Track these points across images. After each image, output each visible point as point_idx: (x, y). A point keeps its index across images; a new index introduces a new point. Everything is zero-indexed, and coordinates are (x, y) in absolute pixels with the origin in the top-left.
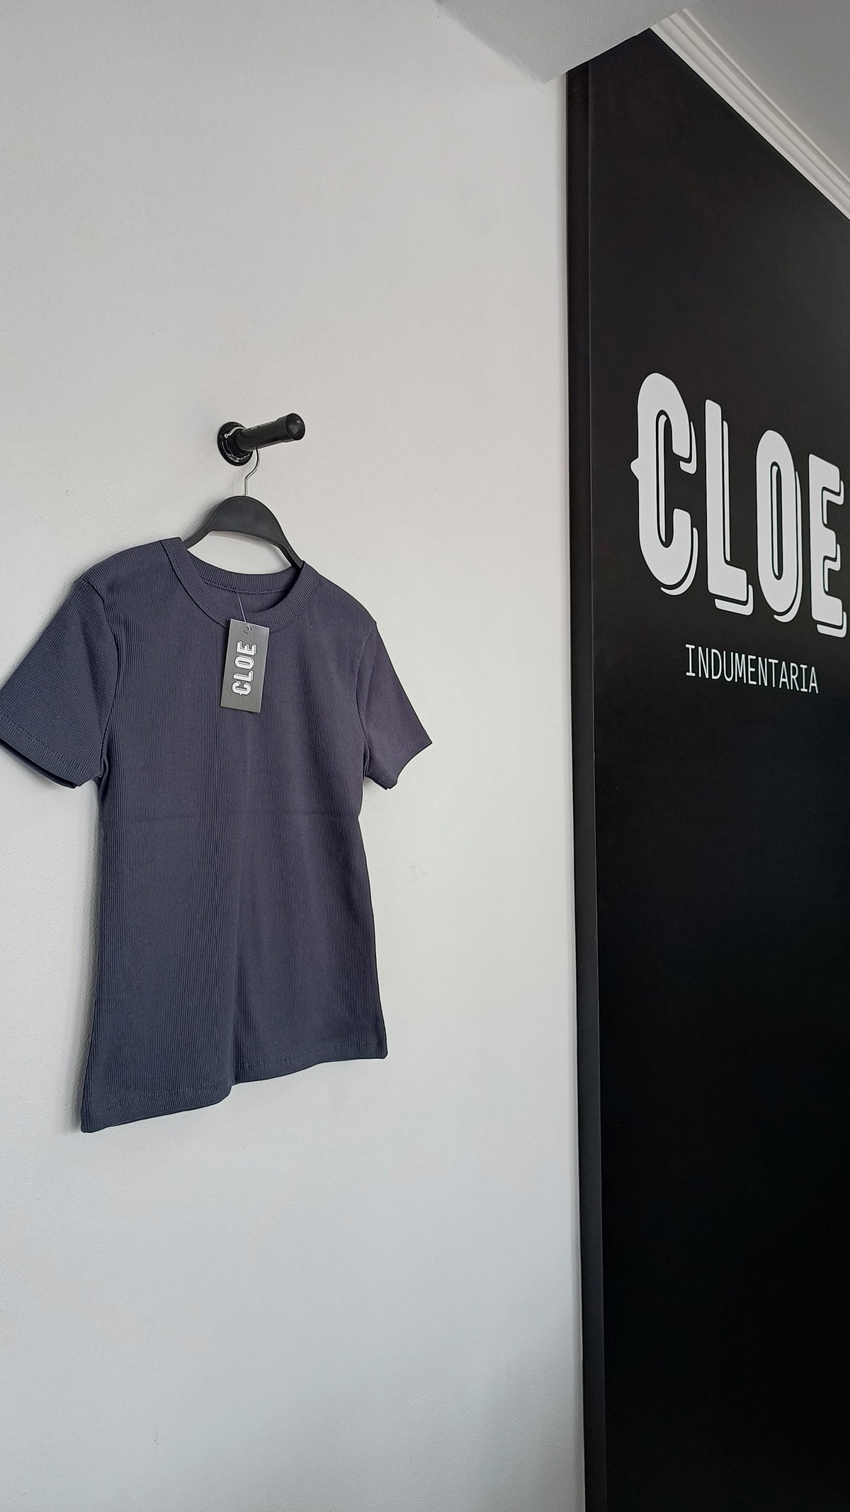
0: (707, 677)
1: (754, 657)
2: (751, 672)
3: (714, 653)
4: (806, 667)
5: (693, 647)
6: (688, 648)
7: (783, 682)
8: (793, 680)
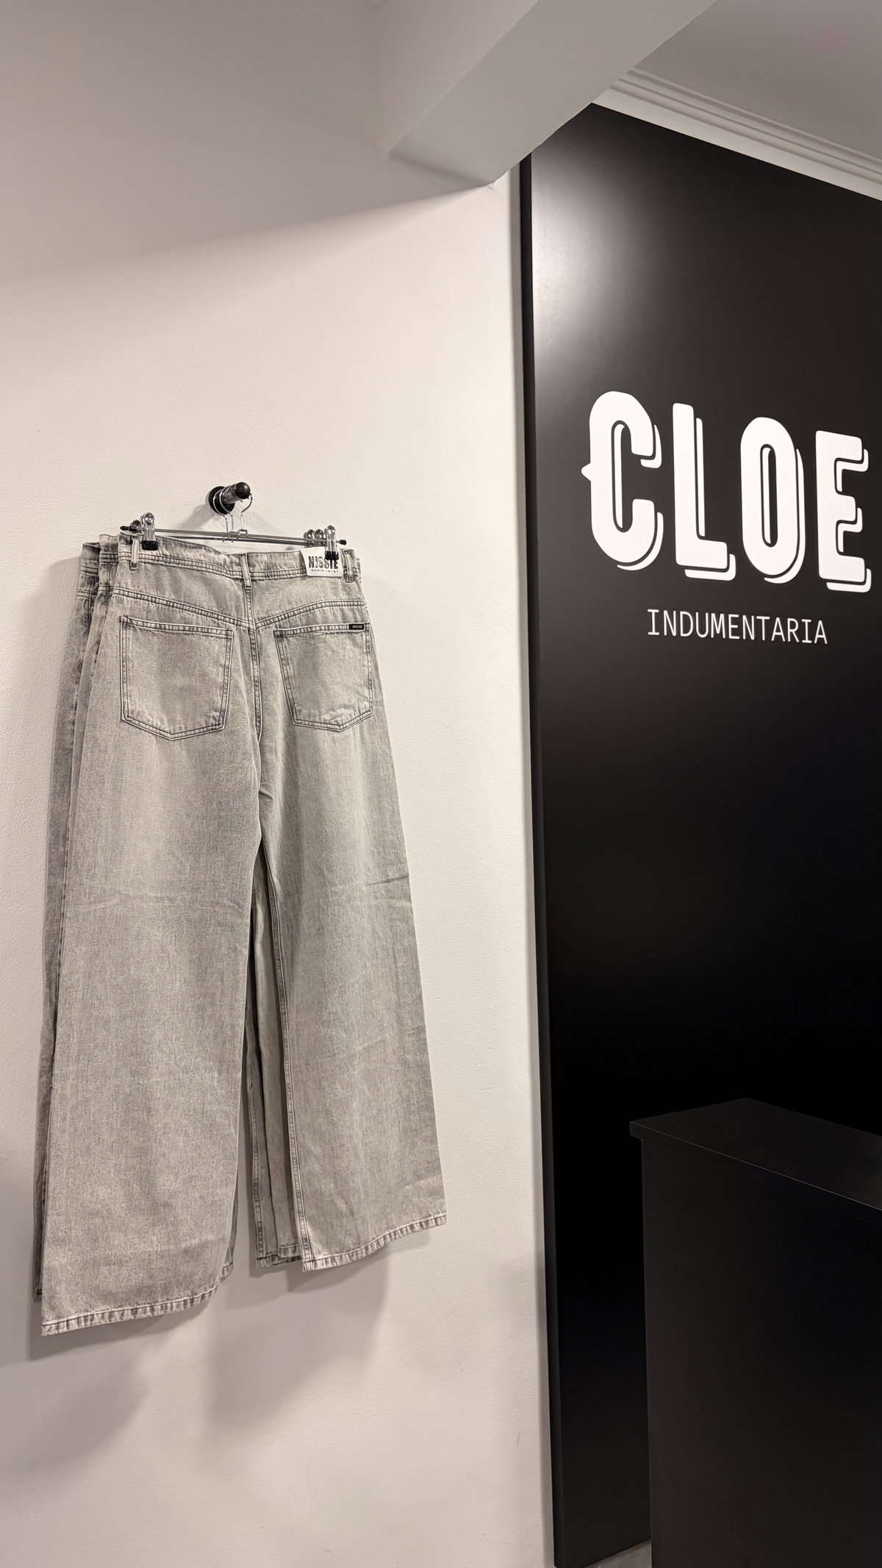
0: (674, 634)
1: (737, 616)
2: (733, 629)
3: (684, 615)
4: (810, 621)
5: (657, 611)
6: (651, 613)
7: (776, 636)
8: (791, 633)
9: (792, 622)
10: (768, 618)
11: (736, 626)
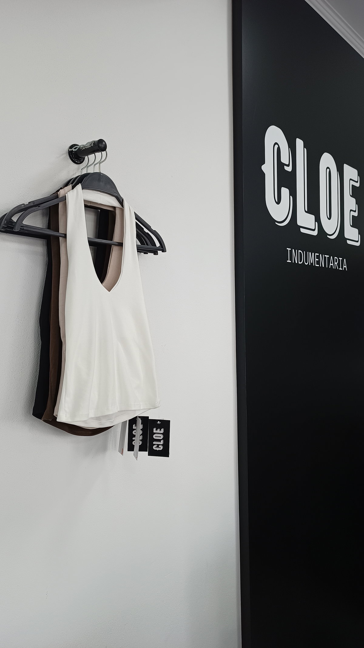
0: (296, 262)
1: (318, 254)
3: (300, 252)
4: (341, 259)
5: (290, 249)
7: (331, 265)
8: (336, 264)
9: (336, 259)
10: (328, 256)
11: (318, 260)
